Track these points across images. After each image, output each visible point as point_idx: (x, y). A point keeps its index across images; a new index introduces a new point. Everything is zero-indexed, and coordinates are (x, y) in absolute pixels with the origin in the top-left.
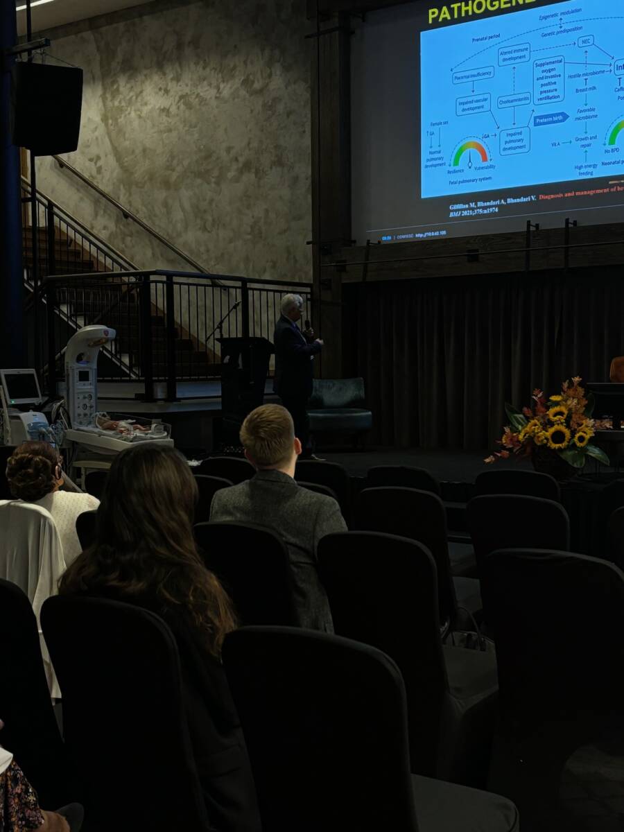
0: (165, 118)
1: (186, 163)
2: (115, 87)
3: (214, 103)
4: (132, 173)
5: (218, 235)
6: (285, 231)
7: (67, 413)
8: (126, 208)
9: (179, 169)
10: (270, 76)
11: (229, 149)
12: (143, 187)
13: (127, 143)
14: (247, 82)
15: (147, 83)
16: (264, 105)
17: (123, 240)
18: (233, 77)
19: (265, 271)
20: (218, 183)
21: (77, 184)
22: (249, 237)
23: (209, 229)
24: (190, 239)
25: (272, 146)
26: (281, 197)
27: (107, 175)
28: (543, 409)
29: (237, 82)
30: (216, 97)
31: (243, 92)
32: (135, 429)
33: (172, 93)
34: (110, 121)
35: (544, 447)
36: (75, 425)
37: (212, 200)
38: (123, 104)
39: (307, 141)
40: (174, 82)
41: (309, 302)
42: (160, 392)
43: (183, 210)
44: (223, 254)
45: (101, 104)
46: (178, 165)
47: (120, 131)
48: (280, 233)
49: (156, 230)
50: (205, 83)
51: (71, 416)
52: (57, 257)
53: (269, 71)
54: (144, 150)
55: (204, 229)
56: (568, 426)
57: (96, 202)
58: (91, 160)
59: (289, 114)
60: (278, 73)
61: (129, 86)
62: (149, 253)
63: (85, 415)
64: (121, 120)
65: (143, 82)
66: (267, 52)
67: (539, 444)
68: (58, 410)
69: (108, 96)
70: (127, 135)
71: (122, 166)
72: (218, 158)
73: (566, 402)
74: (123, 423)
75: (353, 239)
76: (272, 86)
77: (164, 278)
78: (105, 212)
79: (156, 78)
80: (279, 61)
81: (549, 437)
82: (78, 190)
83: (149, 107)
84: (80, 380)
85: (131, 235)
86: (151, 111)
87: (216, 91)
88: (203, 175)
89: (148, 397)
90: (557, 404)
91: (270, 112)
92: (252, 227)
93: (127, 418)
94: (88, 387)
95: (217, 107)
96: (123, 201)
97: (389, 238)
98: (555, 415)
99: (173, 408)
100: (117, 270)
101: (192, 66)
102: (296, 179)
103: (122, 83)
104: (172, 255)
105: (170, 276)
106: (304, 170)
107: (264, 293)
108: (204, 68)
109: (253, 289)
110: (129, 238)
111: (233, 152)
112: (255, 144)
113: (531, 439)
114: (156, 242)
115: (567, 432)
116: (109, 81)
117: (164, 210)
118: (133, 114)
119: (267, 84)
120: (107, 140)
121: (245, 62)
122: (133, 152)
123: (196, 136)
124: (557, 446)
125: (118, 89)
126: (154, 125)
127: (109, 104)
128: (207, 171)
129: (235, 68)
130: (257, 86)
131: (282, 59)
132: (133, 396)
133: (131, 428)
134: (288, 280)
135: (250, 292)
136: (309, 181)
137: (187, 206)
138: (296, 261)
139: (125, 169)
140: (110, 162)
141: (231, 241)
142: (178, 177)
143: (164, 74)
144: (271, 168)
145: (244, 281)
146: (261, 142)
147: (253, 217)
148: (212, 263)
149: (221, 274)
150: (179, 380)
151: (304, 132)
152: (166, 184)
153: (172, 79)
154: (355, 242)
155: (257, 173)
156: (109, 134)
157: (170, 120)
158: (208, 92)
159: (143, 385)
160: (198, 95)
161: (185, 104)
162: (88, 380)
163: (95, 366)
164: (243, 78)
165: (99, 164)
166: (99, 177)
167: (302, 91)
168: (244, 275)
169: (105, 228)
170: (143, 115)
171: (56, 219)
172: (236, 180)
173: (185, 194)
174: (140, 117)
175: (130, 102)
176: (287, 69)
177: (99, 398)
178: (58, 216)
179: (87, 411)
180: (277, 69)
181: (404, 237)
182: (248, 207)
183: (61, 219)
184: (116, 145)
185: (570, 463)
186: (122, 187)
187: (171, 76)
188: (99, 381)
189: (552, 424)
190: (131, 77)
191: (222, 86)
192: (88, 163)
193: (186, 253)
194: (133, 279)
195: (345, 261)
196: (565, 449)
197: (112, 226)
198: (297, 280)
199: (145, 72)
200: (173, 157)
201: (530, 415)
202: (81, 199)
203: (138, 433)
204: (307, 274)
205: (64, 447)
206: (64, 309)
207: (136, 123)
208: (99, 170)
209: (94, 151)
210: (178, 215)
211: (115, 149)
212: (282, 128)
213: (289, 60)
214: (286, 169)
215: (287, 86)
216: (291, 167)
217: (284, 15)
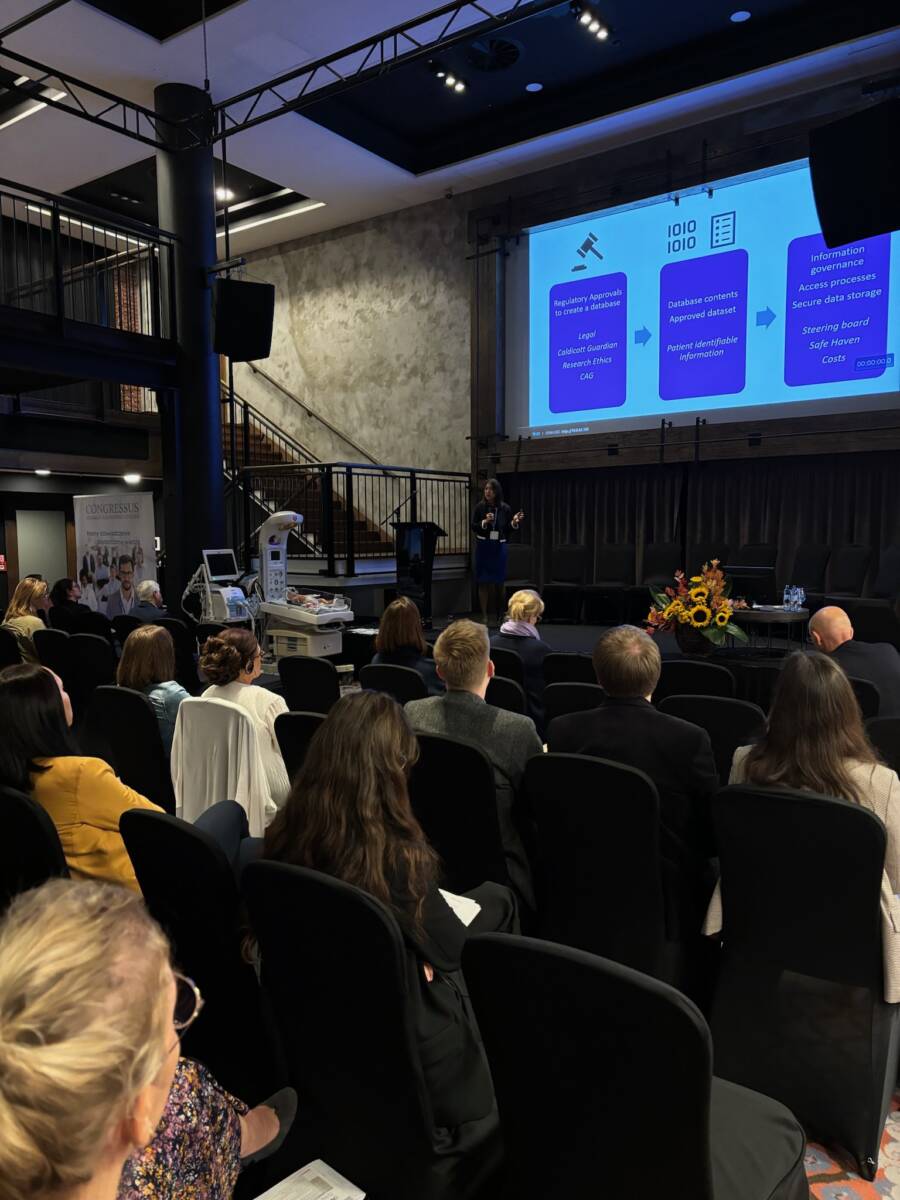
0: (344, 330)
1: (361, 369)
2: (301, 303)
3: (386, 316)
4: (315, 378)
5: (388, 431)
6: (447, 427)
7: (261, 587)
8: (310, 407)
9: (355, 374)
10: (435, 293)
11: (398, 357)
12: (324, 390)
13: (311, 352)
14: (414, 299)
15: (329, 299)
16: (430, 318)
17: (307, 436)
18: (403, 294)
19: (428, 462)
20: (389, 386)
21: (268, 386)
22: (416, 433)
23: (381, 426)
24: (365, 435)
25: (435, 354)
26: (443, 398)
27: (293, 379)
28: (685, 590)
29: (406, 298)
30: (388, 312)
31: (411, 307)
32: (320, 602)
33: (349, 308)
34: (297, 333)
35: (687, 625)
36: (268, 598)
37: (383, 402)
38: (308, 318)
39: (467, 349)
40: (352, 299)
41: (468, 490)
42: (340, 568)
43: (358, 408)
44: (392, 448)
45: (289, 318)
46: (354, 370)
47: (305, 342)
48: (443, 430)
49: (335, 426)
50: (379, 299)
51: (264, 590)
52: (252, 450)
53: (433, 289)
54: (326, 358)
55: (377, 426)
56: (709, 606)
57: (284, 403)
58: (280, 366)
59: (451, 326)
60: (442, 290)
61: (312, 302)
62: (329, 446)
63: (276, 589)
64: (306, 332)
65: (324, 299)
66: (432, 272)
67: (682, 622)
68: (253, 586)
69: (295, 311)
70: (311, 345)
71: (306, 371)
72: (389, 365)
73: (707, 583)
74: (309, 598)
75: (507, 434)
76: (436, 302)
77: (344, 469)
78: (292, 411)
79: (336, 295)
80: (443, 280)
81: (692, 616)
82: (269, 392)
83: (330, 321)
84: (272, 559)
85: (314, 431)
86: (331, 324)
87: (387, 306)
88: (376, 379)
89: (330, 573)
90: (697, 585)
91: (434, 325)
92: (419, 424)
93: (312, 593)
94: (279, 565)
95: (389, 320)
96: (307, 402)
97: (538, 434)
98: (696, 596)
99: (352, 582)
100: (303, 462)
101: (368, 285)
102: (457, 383)
103: (307, 298)
104: (349, 448)
105: (349, 467)
106: (464, 375)
107: (429, 482)
108: (378, 286)
109: (420, 479)
110: (312, 434)
111: (402, 360)
112: (421, 353)
113: (675, 618)
114: (335, 437)
115: (708, 612)
116: (296, 298)
117: (342, 410)
118: (316, 327)
119: (433, 300)
120: (294, 349)
121: (413, 282)
122: (316, 359)
123: (370, 345)
124: (699, 624)
125: (303, 305)
126: (333, 336)
127: (296, 318)
128: (380, 376)
129: (404, 286)
130: (423, 301)
131: (445, 278)
132: (318, 572)
133: (316, 601)
134: (450, 470)
135: (418, 481)
136: (468, 385)
137: (362, 406)
138: (456, 454)
139: (310, 375)
140: (296, 369)
141: (400, 436)
142: (355, 381)
143: (343, 292)
144: (435, 373)
145: (413, 472)
146: (427, 350)
147: (419, 415)
148: (384, 455)
149: (391, 465)
150: (357, 558)
151: (464, 341)
152: (345, 388)
153: (350, 296)
154: (507, 437)
155: (423, 376)
156: (295, 344)
157: (348, 332)
158: (380, 307)
159: (326, 562)
160: (372, 310)
161: (361, 317)
162: (278, 559)
163: (285, 547)
164: (411, 295)
165: (287, 369)
166: (287, 381)
167: (463, 307)
168: (411, 466)
169: (292, 425)
170: (325, 327)
171: (251, 417)
172: (404, 383)
173: (360, 395)
174: (322, 329)
175: (313, 317)
176: (449, 286)
177: (289, 573)
178: (252, 414)
179: (278, 586)
180: (441, 287)
181: (551, 433)
182: (415, 407)
183: (255, 417)
184: (302, 353)
185: (712, 640)
186: (306, 390)
187: (349, 293)
188: (288, 558)
189: (694, 605)
190: (315, 294)
191: (393, 302)
192: (277, 369)
193: (360, 446)
194: (316, 470)
195: (499, 454)
196: (706, 627)
197: (298, 423)
198: (456, 471)
199: (327, 290)
200: (350, 363)
201: (672, 593)
202: (272, 400)
203: (323, 606)
204: (466, 466)
205: (259, 617)
206: (258, 494)
207: (318, 334)
208: (287, 375)
209: (283, 358)
210: (354, 414)
211: (300, 356)
212: (445, 338)
213: (452, 279)
214: (448, 374)
215: (449, 302)
216: (453, 372)
217: (447, 240)
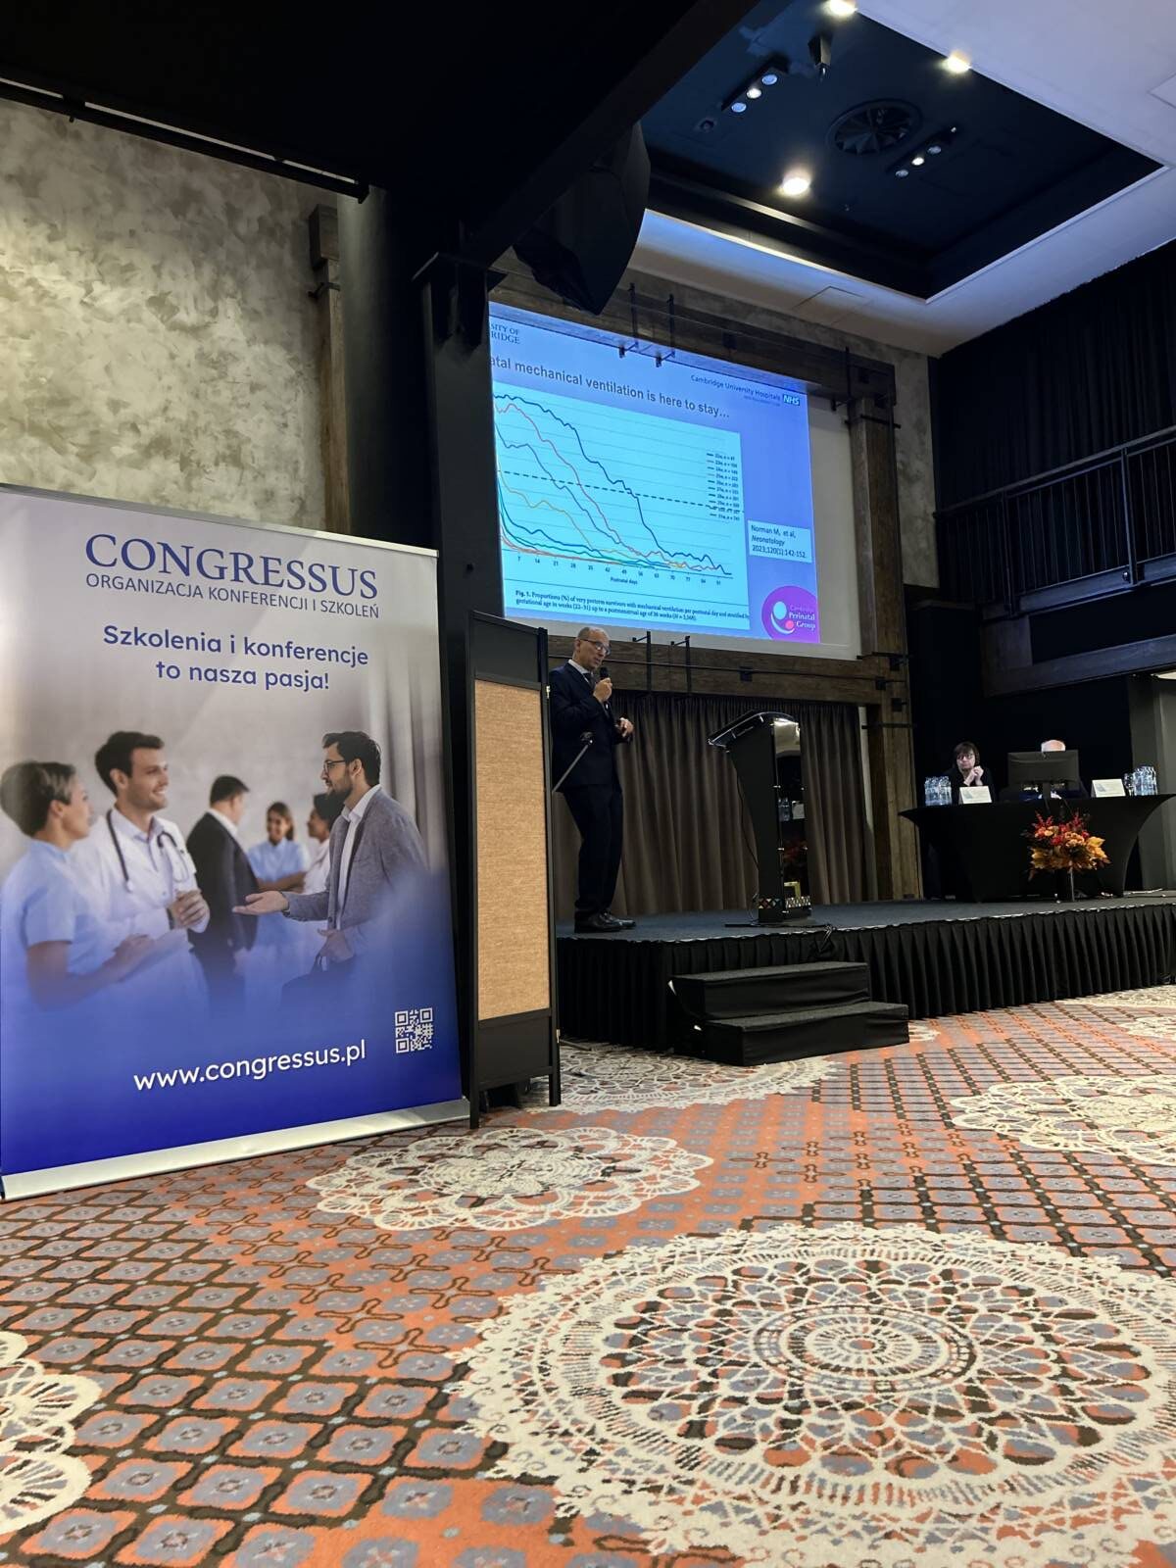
3: (75, 309)
10: (214, 313)
11: (115, 405)
14: (159, 304)
16: (201, 356)
18: (126, 281)
20: (85, 458)
25: (219, 429)
29: (136, 295)
30: (83, 302)
31: (151, 317)
50: (54, 266)
53: (211, 303)
59: (254, 388)
60: (231, 313)
66: (208, 271)
72: (85, 412)
76: (217, 331)
80: (233, 296)
87: (81, 290)
88: (45, 432)
91: (212, 371)
95: (86, 321)
102: (269, 495)
108: (51, 238)
111: (126, 413)
112: (179, 414)
119: (207, 324)
121: (157, 269)
123: (27, 355)
128: (57, 429)
129: (131, 267)
130: (182, 317)
131: (239, 297)
144: (217, 464)
146: (193, 413)
151: (285, 425)
155: (184, 463)
158: (60, 285)
160: (32, 281)
164: (150, 294)
172: (135, 463)
176: (251, 315)
180: (230, 309)
191: (99, 287)
212: (240, 406)
213: (255, 302)
214: (249, 475)
215: (251, 341)
216: (260, 474)
217: (242, 228)
